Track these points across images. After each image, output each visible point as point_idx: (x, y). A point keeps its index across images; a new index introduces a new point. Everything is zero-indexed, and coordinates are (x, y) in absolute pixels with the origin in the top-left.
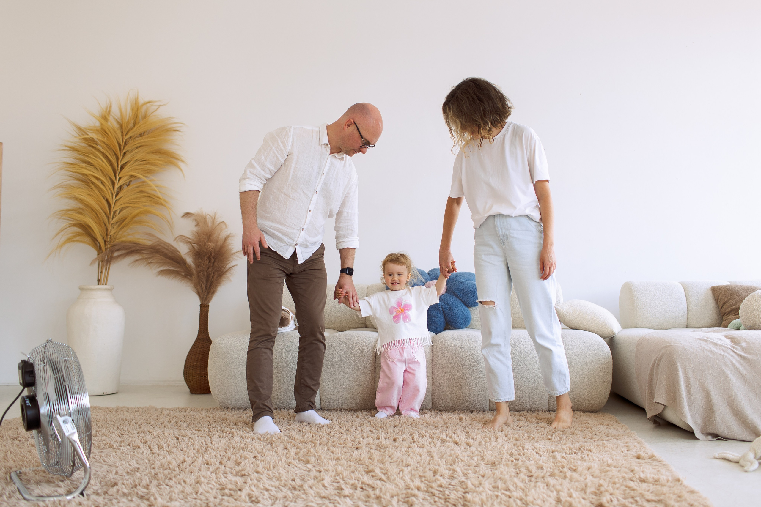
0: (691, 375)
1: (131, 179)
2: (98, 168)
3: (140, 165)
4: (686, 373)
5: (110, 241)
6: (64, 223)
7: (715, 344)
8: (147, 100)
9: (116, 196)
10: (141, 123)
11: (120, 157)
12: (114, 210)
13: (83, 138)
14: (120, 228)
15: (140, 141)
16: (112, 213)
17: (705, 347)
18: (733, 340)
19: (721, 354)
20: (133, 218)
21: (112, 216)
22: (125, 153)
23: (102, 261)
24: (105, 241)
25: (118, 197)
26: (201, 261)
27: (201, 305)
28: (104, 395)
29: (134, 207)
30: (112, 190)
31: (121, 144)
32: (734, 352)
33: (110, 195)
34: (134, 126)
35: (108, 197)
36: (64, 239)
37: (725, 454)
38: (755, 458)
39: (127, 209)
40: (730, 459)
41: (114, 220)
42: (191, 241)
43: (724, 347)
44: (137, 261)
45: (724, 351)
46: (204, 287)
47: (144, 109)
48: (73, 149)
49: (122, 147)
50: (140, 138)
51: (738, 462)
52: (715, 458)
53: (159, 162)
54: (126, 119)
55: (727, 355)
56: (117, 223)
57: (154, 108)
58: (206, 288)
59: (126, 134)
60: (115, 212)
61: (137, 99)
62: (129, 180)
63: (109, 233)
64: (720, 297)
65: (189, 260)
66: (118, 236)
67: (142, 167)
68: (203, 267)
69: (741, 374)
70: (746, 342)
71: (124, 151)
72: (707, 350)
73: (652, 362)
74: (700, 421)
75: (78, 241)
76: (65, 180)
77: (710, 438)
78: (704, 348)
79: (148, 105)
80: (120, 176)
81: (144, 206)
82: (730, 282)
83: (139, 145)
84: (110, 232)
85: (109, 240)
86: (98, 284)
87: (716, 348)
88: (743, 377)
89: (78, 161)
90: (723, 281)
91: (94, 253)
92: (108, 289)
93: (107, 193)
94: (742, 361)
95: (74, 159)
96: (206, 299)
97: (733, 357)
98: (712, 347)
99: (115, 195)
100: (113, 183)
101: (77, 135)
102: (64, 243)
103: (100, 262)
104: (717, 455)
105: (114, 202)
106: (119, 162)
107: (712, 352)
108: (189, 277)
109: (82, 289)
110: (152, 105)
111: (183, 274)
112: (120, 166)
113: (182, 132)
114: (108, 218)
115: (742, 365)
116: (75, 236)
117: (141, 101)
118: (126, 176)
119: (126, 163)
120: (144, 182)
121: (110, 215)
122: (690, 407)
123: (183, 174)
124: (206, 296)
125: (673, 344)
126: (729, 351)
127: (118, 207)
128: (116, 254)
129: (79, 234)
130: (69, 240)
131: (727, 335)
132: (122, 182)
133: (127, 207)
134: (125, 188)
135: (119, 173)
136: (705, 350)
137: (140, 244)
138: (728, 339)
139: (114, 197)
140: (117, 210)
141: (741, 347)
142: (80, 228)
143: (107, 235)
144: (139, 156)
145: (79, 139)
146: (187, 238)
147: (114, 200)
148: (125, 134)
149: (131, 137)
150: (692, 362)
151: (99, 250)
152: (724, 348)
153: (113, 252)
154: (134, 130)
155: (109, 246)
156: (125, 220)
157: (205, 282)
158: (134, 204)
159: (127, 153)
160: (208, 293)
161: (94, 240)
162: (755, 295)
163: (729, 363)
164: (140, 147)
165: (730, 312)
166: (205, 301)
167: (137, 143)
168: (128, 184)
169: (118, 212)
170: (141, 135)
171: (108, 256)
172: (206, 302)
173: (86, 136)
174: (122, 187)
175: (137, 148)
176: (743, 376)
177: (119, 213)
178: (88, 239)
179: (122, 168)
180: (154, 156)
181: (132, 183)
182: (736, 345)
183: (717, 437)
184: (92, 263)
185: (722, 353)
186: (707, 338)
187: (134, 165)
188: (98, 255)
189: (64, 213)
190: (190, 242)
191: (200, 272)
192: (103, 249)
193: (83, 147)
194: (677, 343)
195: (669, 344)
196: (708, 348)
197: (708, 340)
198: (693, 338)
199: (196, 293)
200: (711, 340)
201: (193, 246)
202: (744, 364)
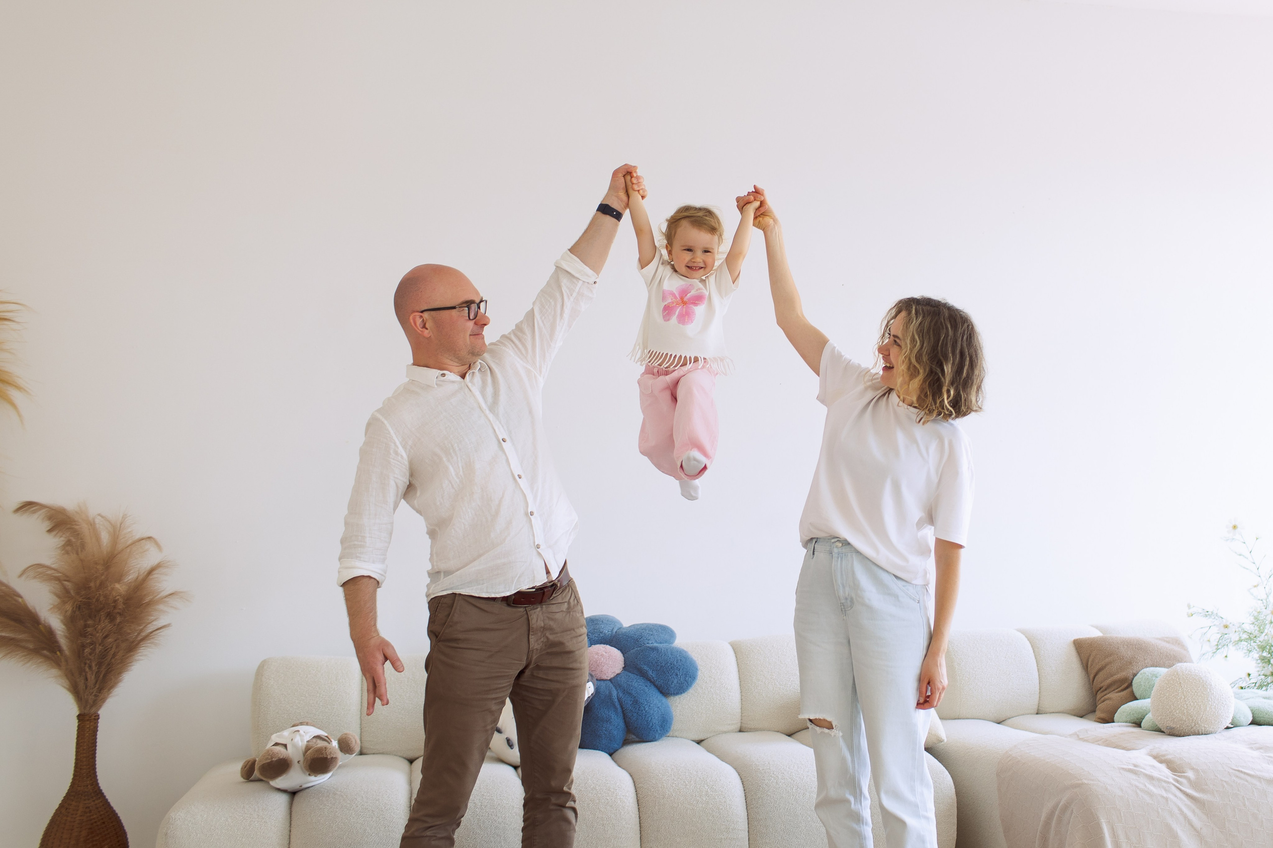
4: (1114, 834)
7: (1150, 778)
17: (1137, 784)
18: (1172, 765)
19: (1162, 797)
27: (80, 717)
32: (1181, 790)
42: (58, 575)
43: (1165, 782)
45: (1165, 790)
55: (1171, 797)
58: (97, 677)
64: (1090, 660)
69: (1195, 829)
70: (1191, 768)
72: (1142, 791)
73: (1047, 810)
78: (1137, 787)
87: (1154, 786)
88: (1198, 834)
94: (1193, 807)
96: (93, 701)
97: (1181, 800)
98: (1147, 784)
107: (1151, 794)
111: (31, 646)
113: (18, 323)
115: (1194, 812)
123: (20, 415)
124: (94, 694)
125: (1086, 782)
126: (1174, 788)
131: (1154, 753)
136: (1138, 791)
138: (1161, 762)
141: (1189, 779)
146: (49, 568)
150: (1122, 815)
152: (1165, 785)
157: (94, 668)
160: (100, 690)
163: (1176, 811)
166: (92, 706)
172: (93, 711)
176: (1197, 832)
182: (1179, 776)
185: (1163, 793)
186: (1135, 766)
190: (58, 579)
194: (1093, 780)
195: (1080, 782)
196: (1141, 786)
197: (1138, 771)
198: (1114, 768)
199: (69, 690)
200: (1143, 770)
201: (63, 585)
202: (1197, 811)
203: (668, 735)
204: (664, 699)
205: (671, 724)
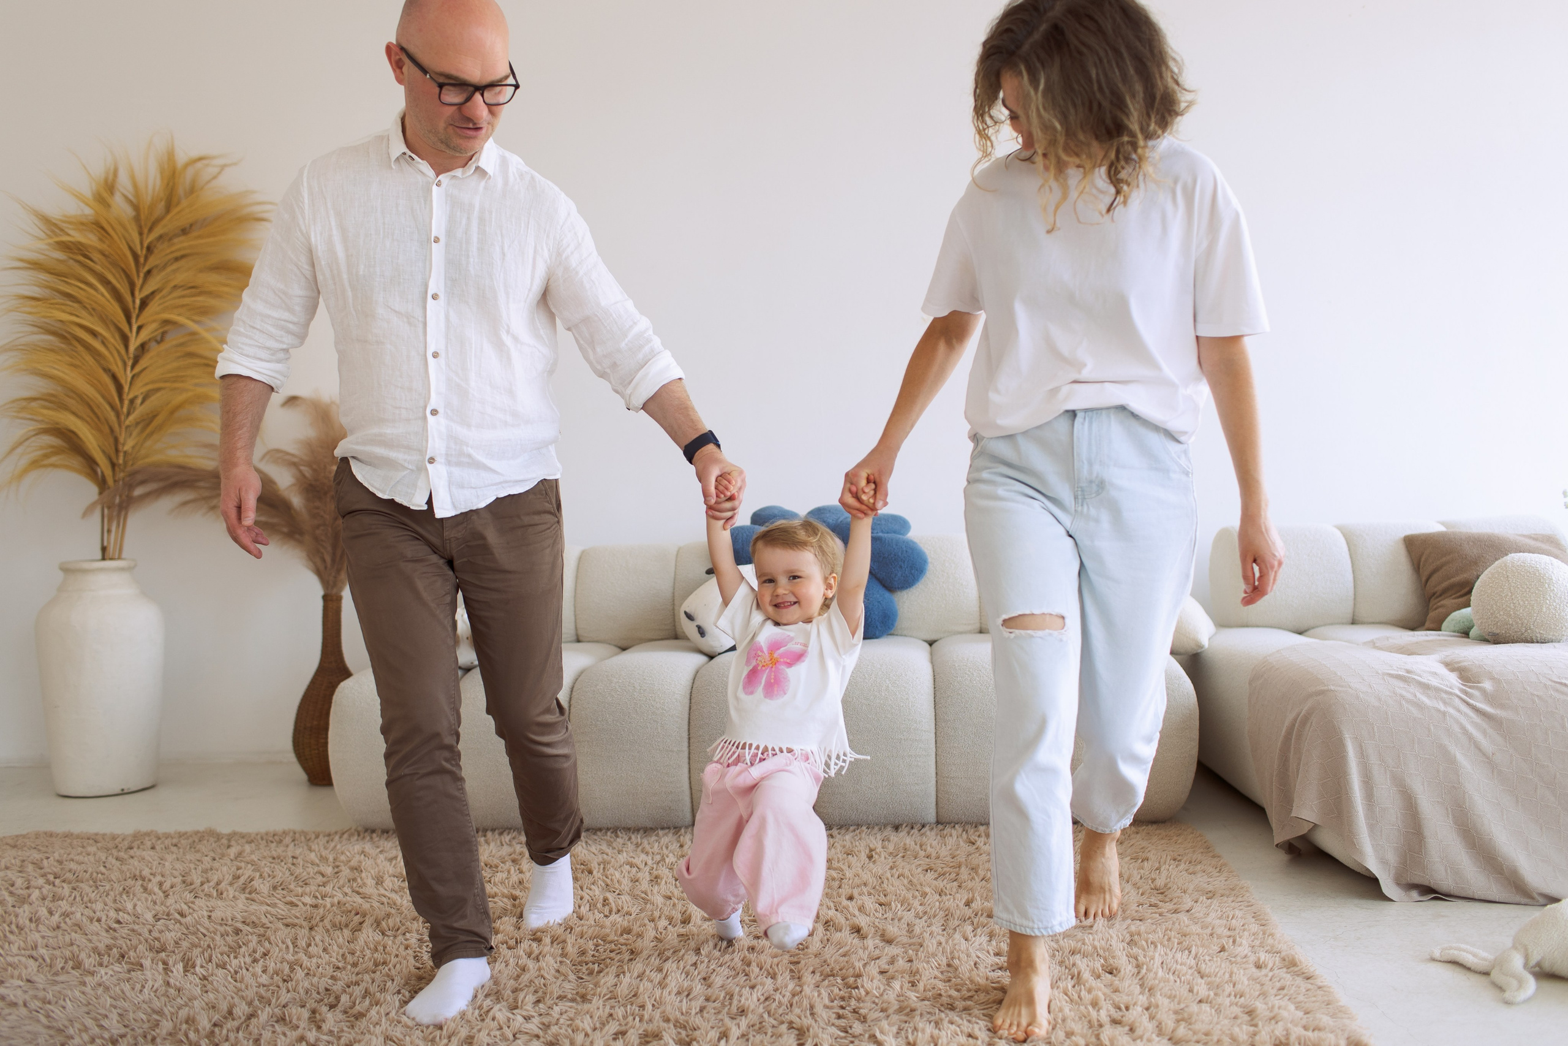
0: (1374, 760)
1: (165, 329)
2: (88, 306)
3: (183, 296)
4: (1362, 753)
5: (125, 462)
6: (20, 429)
7: (1425, 687)
8: (194, 153)
9: (133, 367)
10: (184, 203)
11: (139, 282)
12: (131, 396)
13: (58, 243)
14: (145, 434)
15: (182, 244)
16: (126, 402)
17: (1404, 693)
18: (1466, 675)
19: (1439, 711)
20: (172, 412)
21: (125, 410)
22: (149, 272)
23: (109, 508)
24: (113, 465)
25: (137, 369)
26: (317, 504)
27: (325, 598)
28: (123, 793)
29: (175, 389)
30: (123, 351)
31: (139, 252)
32: (1468, 704)
33: (120, 364)
34: (168, 209)
35: (114, 368)
36: (24, 462)
37: (1456, 952)
38: (1525, 966)
39: (158, 394)
40: (1469, 965)
41: (131, 418)
42: (296, 460)
43: (1446, 692)
44: (185, 504)
45: (1445, 703)
46: (328, 559)
47: (190, 173)
48: (36, 265)
49: (142, 260)
50: (182, 238)
51: (1486, 974)
52: (1433, 960)
53: (226, 289)
54: (147, 199)
55: (1451, 711)
56: (137, 424)
57: (212, 171)
58: (333, 561)
59: (151, 230)
60: (132, 401)
61: (171, 155)
62: (161, 331)
63: (120, 447)
64: (1423, 559)
65: (297, 501)
66: (143, 452)
67: (187, 301)
68: (322, 516)
69: (1484, 755)
70: (1492, 679)
71: (146, 268)
72: (1408, 701)
73: (1287, 723)
74: (1392, 857)
75: (54, 466)
76: (21, 335)
77: (1415, 894)
78: (1402, 696)
79: (199, 165)
80: (139, 323)
81: (196, 385)
82: (1443, 524)
83: (178, 254)
84: (124, 445)
85: (121, 461)
86: (104, 559)
87: (1428, 697)
88: (1489, 762)
89: (48, 291)
90: (1429, 524)
91: (90, 491)
92: (122, 569)
93: (111, 359)
94: (1484, 726)
95: (39, 286)
96: (335, 585)
97: (1466, 715)
98: (1419, 695)
99: (130, 363)
100: (125, 340)
101: (42, 235)
102: (25, 471)
103: (106, 511)
104: (1437, 954)
105: (129, 379)
106: (137, 293)
107: (1420, 706)
108: (297, 536)
109: (67, 570)
110: (207, 165)
111: (285, 530)
112: (138, 302)
114: (118, 415)
115: (1484, 733)
116: (46, 456)
117: (181, 158)
118: (154, 321)
119: (153, 293)
120: (194, 334)
121: (122, 407)
122: (1371, 827)
124: (335, 577)
125: (1332, 688)
126: (1457, 701)
127: (138, 390)
128: (138, 492)
129: (57, 451)
130: (35, 464)
131: (1448, 660)
132: (144, 335)
133: (158, 390)
134: (154, 350)
135: (138, 316)
136: (1404, 702)
137: (190, 469)
138: (1452, 670)
139: (129, 369)
140: (136, 397)
141: (1483, 691)
142: (57, 436)
143: (117, 451)
144: (180, 278)
145: (49, 244)
146: (287, 454)
147: (129, 375)
148: (146, 231)
149: (161, 237)
150: (1376, 730)
151: (102, 484)
152: (1444, 696)
153: (131, 487)
154: (164, 222)
155: (122, 475)
156: (155, 417)
157: (329, 549)
158: (174, 382)
159: (155, 272)
160: (338, 571)
161: (90, 464)
162: (1505, 565)
163: (1457, 729)
164: (183, 257)
165: (1444, 592)
166: (332, 589)
167: (173, 249)
168: (159, 338)
169: (139, 401)
170: (184, 231)
171: (121, 496)
172: (335, 591)
173: (65, 238)
174: (147, 347)
175: (177, 259)
176: (1488, 758)
177: (142, 403)
178: (76, 461)
179: (144, 304)
180: (213, 277)
181: (168, 337)
182: (1470, 687)
183: (1431, 892)
184: (87, 512)
185: (1442, 707)
186: (1408, 672)
187: (170, 297)
188: (101, 493)
189: (24, 405)
190: (294, 464)
191: (318, 527)
192: (110, 481)
193: (58, 260)
194: (1342, 686)
195: (1326, 688)
196: (1409, 696)
197: (1409, 678)
198: (1377, 673)
199: (313, 571)
200: (1416, 677)
201: (301, 471)
202: (1490, 731)
203: (892, 632)
204: (887, 594)
205: (894, 620)
